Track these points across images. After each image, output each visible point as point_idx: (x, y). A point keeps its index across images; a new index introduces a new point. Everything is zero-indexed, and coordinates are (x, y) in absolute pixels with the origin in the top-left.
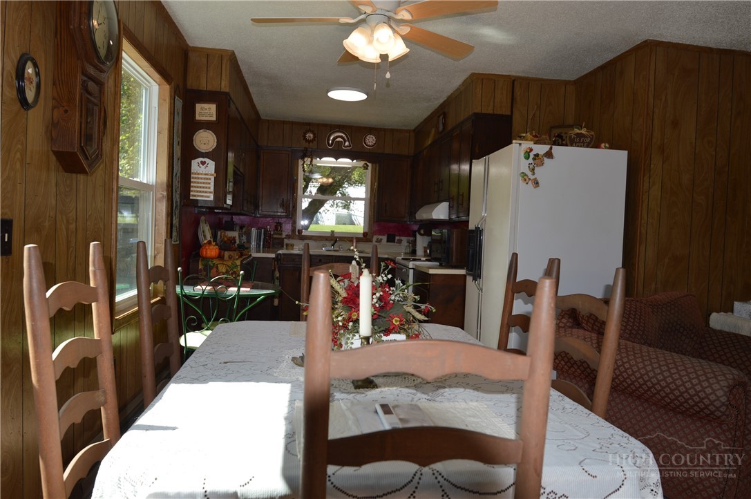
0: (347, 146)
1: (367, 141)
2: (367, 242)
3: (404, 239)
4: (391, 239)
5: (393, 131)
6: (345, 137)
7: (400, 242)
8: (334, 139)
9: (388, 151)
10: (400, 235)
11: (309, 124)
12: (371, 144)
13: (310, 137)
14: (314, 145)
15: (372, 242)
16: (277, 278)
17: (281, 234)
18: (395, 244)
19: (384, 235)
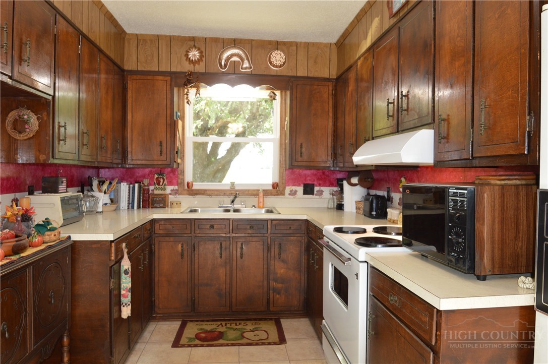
0: (246, 68)
1: (273, 60)
2: (278, 195)
3: (327, 191)
4: (308, 190)
5: (307, 45)
6: (243, 55)
7: (321, 193)
8: (228, 58)
9: (302, 73)
10: (320, 185)
11: (193, 39)
12: (278, 63)
13: (194, 55)
14: (200, 68)
15: (284, 195)
16: (126, 272)
17: (164, 189)
18: (314, 196)
19: (299, 185)
